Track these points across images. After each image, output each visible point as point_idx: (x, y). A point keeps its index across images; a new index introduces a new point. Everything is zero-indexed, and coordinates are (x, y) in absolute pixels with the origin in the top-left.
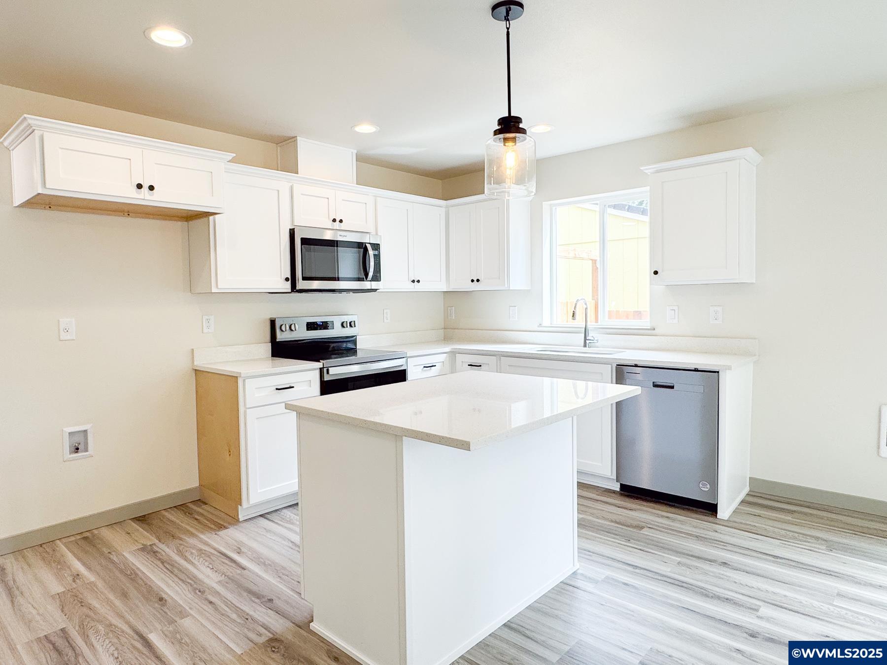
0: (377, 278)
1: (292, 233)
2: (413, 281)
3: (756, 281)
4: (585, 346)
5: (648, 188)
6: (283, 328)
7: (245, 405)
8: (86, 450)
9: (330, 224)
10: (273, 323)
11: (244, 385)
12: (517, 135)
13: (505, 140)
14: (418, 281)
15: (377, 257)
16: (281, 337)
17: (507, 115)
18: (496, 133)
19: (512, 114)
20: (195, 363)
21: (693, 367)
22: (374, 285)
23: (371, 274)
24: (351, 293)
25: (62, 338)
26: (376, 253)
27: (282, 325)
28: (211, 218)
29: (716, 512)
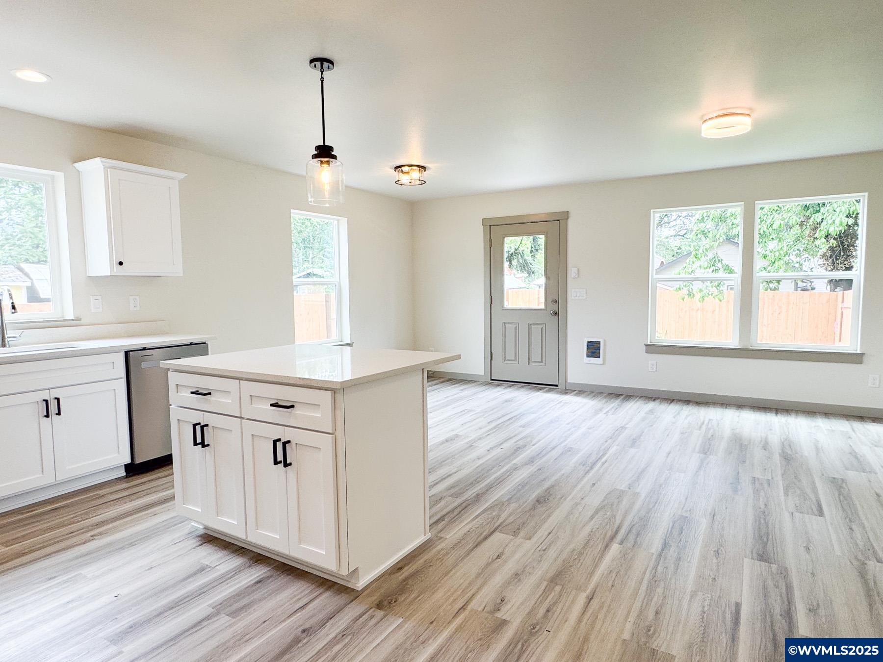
12: (331, 160)
13: (322, 162)
17: (322, 144)
18: (315, 157)
19: (326, 144)
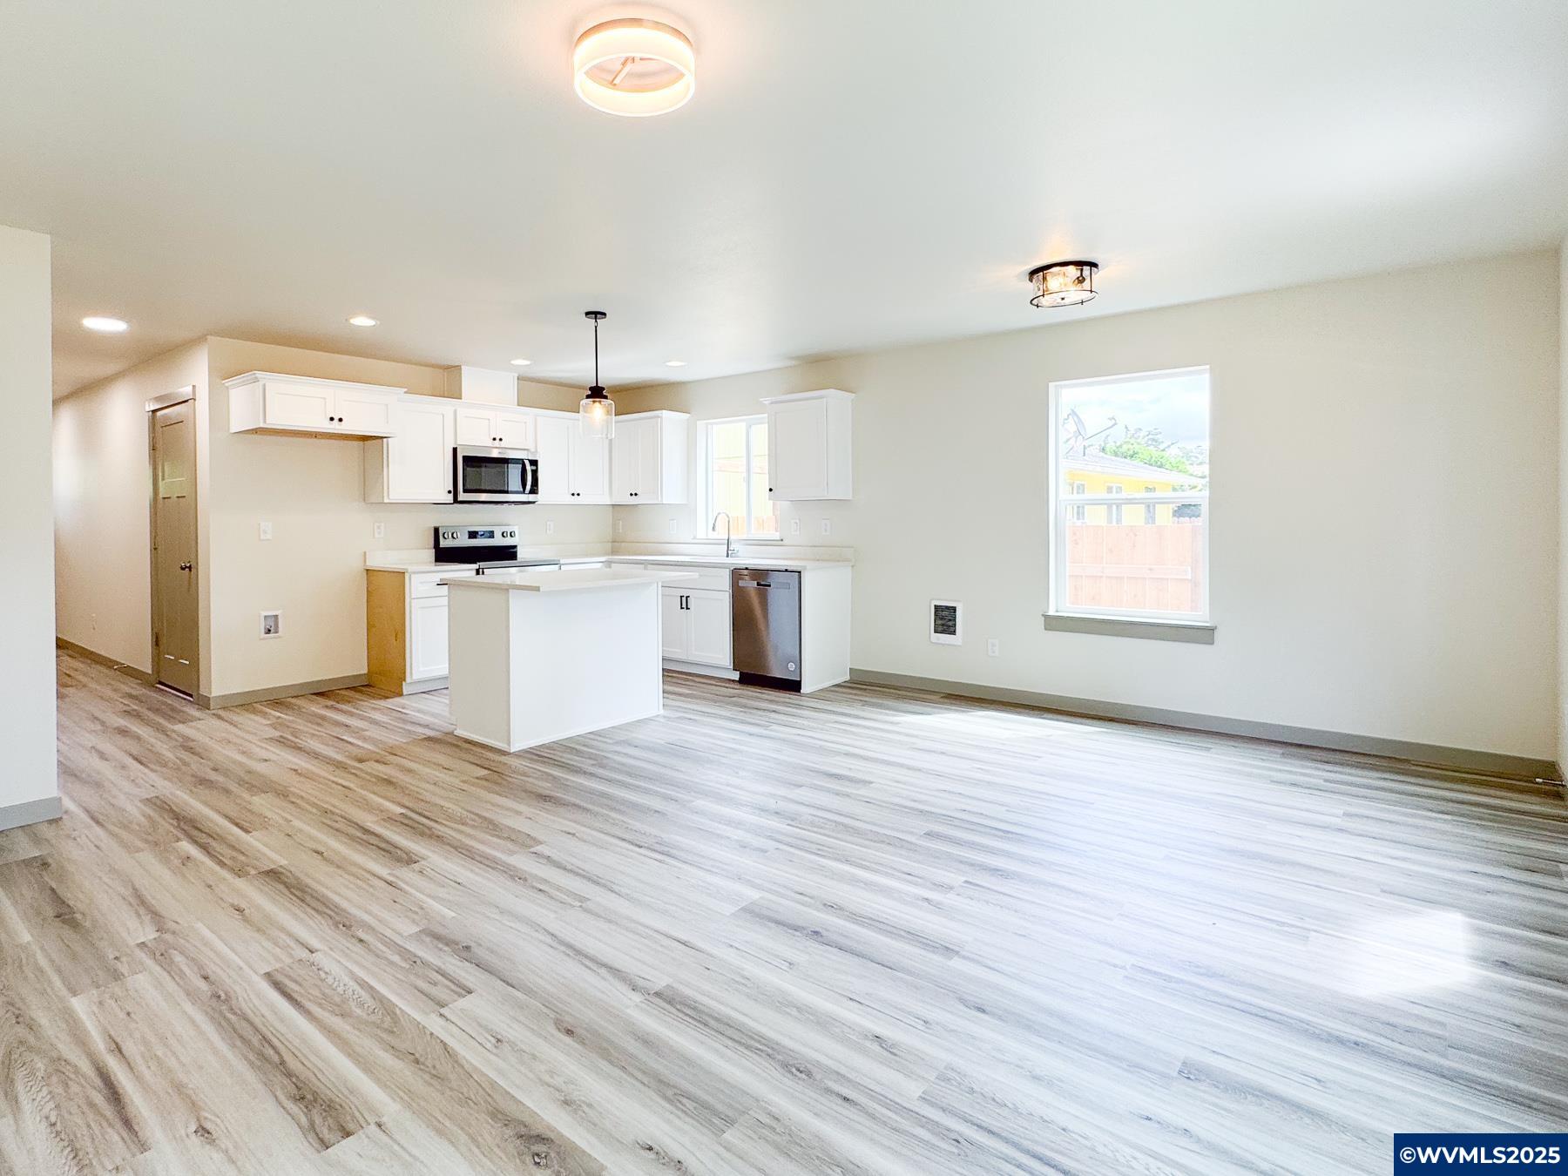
0: (534, 491)
1: (455, 450)
2: (573, 495)
3: (853, 497)
4: (727, 556)
5: (766, 415)
6: (446, 536)
7: (410, 596)
8: (276, 632)
9: (490, 443)
10: (436, 530)
11: (410, 579)
14: (578, 495)
15: (535, 473)
16: (443, 543)
20: (368, 564)
21: (784, 568)
22: (531, 498)
23: (528, 487)
24: (513, 505)
25: (262, 537)
26: (534, 468)
27: (444, 533)
28: (385, 440)
29: (800, 688)
